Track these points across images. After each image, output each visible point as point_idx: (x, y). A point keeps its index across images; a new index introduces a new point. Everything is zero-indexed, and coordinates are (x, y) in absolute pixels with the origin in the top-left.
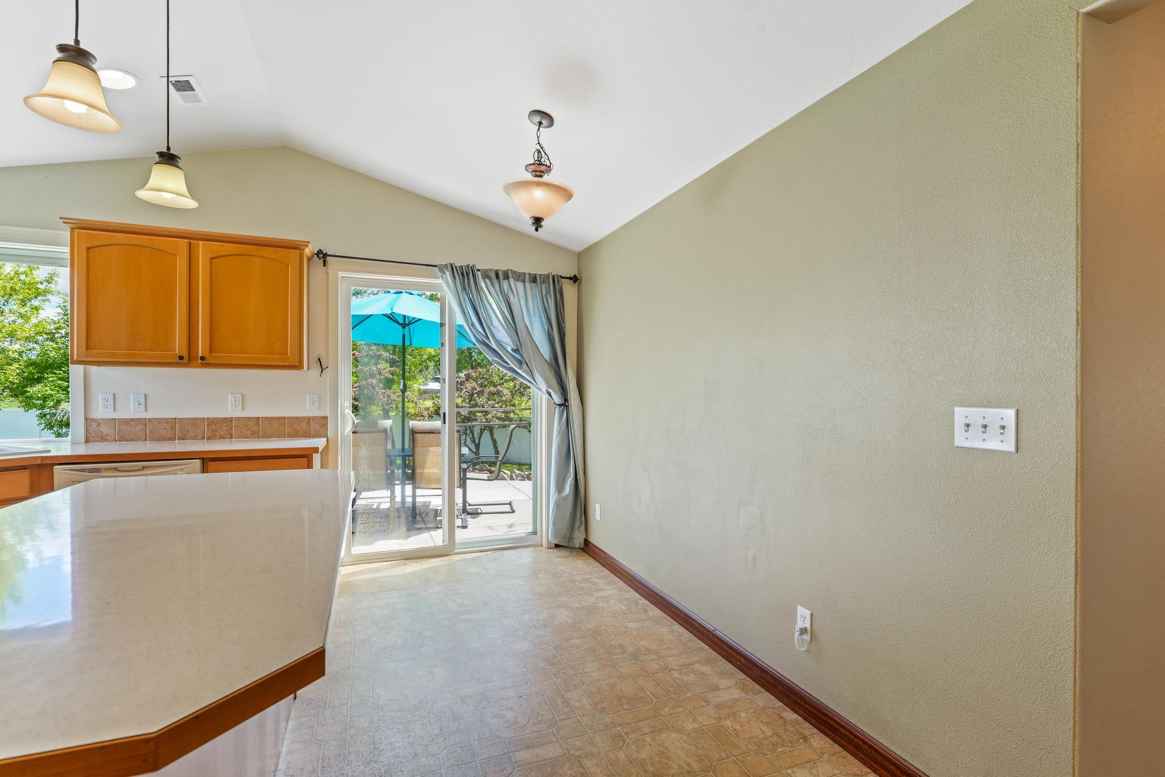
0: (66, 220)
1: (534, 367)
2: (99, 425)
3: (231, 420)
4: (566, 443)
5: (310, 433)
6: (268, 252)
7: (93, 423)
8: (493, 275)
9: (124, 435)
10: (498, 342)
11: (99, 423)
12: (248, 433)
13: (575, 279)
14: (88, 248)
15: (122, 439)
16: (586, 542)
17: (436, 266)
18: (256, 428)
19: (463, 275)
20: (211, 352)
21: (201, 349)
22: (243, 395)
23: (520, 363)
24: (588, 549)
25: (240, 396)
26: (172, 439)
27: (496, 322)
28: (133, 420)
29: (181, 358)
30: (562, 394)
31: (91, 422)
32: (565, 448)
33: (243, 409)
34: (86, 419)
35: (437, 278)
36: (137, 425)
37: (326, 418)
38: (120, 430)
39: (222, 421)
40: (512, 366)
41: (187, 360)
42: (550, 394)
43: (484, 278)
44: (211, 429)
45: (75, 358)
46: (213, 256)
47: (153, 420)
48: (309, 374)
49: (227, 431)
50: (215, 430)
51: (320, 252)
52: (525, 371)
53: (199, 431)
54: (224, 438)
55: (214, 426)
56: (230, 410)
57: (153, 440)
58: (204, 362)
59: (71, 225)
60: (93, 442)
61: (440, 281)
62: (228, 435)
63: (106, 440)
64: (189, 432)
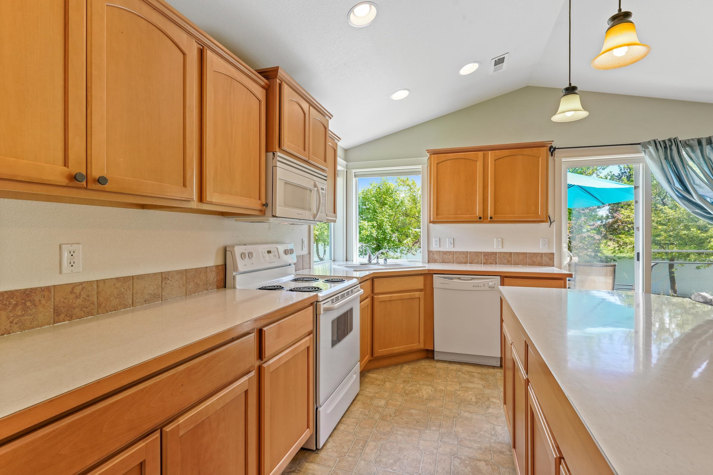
0: (428, 151)
2: (433, 254)
3: (496, 253)
5: (543, 263)
6: (528, 151)
7: (431, 253)
8: (696, 143)
9: (444, 260)
11: (434, 253)
12: (505, 261)
14: (438, 164)
15: (443, 262)
17: (640, 144)
18: (510, 259)
19: (665, 147)
20: (495, 214)
21: (490, 213)
22: (502, 239)
25: (501, 239)
26: (466, 263)
28: (448, 252)
31: (430, 252)
33: (502, 248)
34: (428, 251)
35: (640, 152)
36: (450, 255)
37: (553, 254)
38: (442, 257)
39: (491, 254)
41: (481, 219)
43: (686, 147)
44: (486, 258)
45: (432, 220)
46: (496, 159)
47: (457, 253)
48: (542, 226)
49: (494, 260)
50: (488, 259)
51: (551, 147)
53: (479, 259)
54: (492, 264)
55: (487, 257)
56: (495, 248)
57: (457, 263)
58: (492, 220)
59: (430, 153)
60: (431, 263)
61: (643, 154)
62: (494, 262)
63: (437, 262)
64: (474, 259)
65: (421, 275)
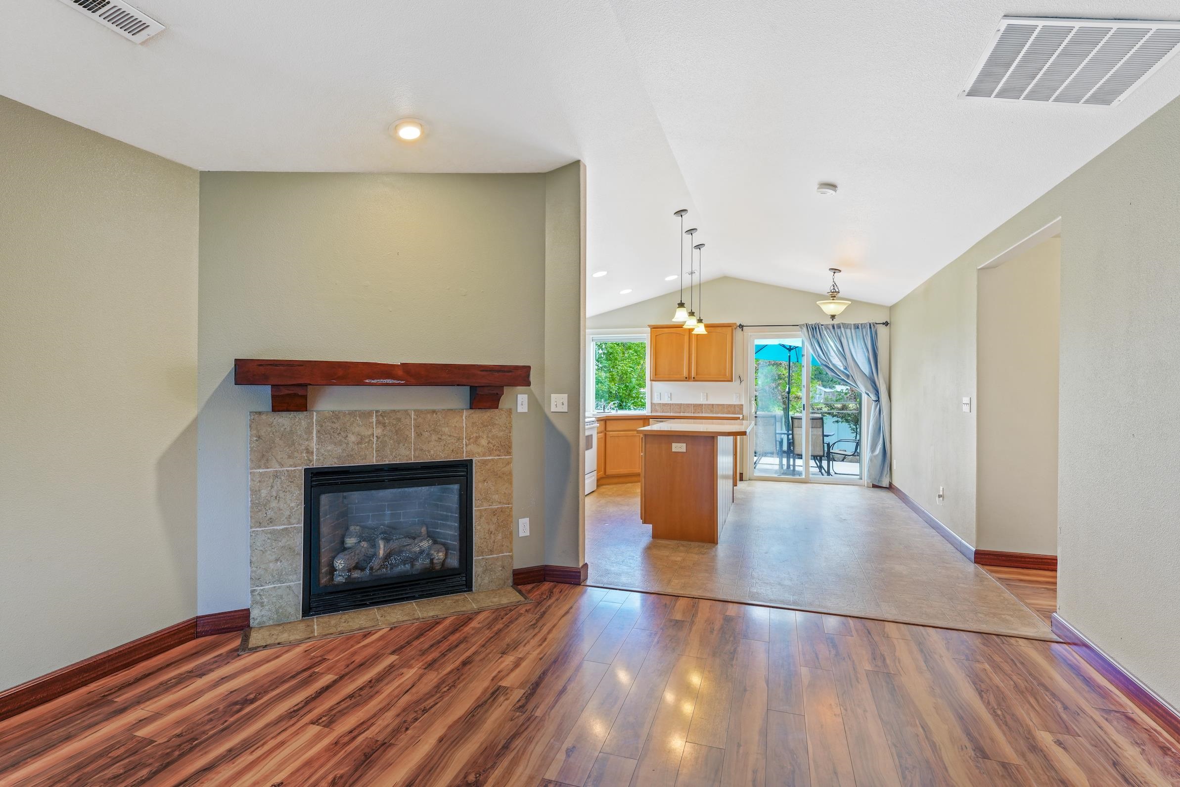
0: (649, 326)
1: (856, 378)
2: (655, 406)
3: (702, 404)
4: (879, 424)
5: (735, 412)
6: (719, 329)
8: (831, 327)
9: (664, 410)
10: (833, 365)
11: (658, 405)
12: (709, 411)
13: (886, 324)
14: (656, 336)
15: (663, 412)
16: (891, 484)
17: (798, 325)
18: (712, 409)
19: (813, 329)
20: (696, 375)
21: (693, 375)
22: (706, 394)
23: (848, 376)
24: (891, 488)
26: (680, 412)
27: (833, 353)
28: (666, 404)
29: (686, 378)
30: (876, 394)
31: (653, 404)
32: (878, 427)
33: (707, 400)
34: (651, 403)
35: (799, 331)
36: (669, 406)
37: (742, 405)
38: (663, 408)
39: (698, 405)
40: (843, 378)
41: (688, 379)
42: (868, 395)
43: (826, 329)
45: (652, 379)
47: (674, 404)
48: (735, 383)
49: (701, 409)
50: (696, 409)
51: (740, 325)
52: (851, 381)
53: (690, 409)
54: (700, 413)
56: (701, 400)
57: (674, 412)
58: (695, 380)
59: (651, 327)
60: (654, 412)
61: (801, 333)
63: (658, 412)
64: (687, 409)
65: (641, 419)
